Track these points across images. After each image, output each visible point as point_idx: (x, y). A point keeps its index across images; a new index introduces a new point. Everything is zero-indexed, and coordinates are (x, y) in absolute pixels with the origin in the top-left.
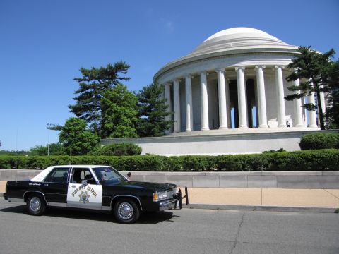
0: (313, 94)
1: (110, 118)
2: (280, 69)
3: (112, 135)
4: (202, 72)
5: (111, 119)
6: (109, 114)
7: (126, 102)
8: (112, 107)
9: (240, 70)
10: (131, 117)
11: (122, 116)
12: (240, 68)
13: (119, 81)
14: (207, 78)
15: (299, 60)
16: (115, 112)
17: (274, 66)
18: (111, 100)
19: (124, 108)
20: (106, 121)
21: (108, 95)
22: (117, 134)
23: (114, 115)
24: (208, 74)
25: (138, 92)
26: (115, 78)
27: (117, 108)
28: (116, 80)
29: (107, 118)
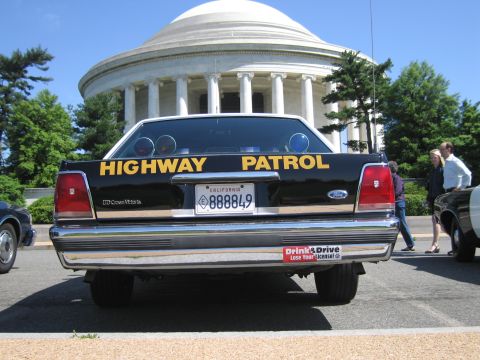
0: (364, 125)
1: (30, 152)
2: (309, 80)
3: (34, 182)
4: (179, 76)
5: (31, 154)
6: (27, 144)
7: (58, 125)
8: (33, 133)
9: (246, 79)
10: (66, 152)
11: (52, 149)
12: (245, 74)
14: (189, 86)
15: (343, 72)
16: (39, 141)
17: (300, 76)
18: (30, 118)
19: (54, 134)
20: (22, 158)
21: (24, 110)
22: (44, 180)
23: (36, 147)
24: (190, 81)
25: (75, 107)
26: (23, 77)
27: (41, 135)
28: (23, 80)
29: (23, 153)
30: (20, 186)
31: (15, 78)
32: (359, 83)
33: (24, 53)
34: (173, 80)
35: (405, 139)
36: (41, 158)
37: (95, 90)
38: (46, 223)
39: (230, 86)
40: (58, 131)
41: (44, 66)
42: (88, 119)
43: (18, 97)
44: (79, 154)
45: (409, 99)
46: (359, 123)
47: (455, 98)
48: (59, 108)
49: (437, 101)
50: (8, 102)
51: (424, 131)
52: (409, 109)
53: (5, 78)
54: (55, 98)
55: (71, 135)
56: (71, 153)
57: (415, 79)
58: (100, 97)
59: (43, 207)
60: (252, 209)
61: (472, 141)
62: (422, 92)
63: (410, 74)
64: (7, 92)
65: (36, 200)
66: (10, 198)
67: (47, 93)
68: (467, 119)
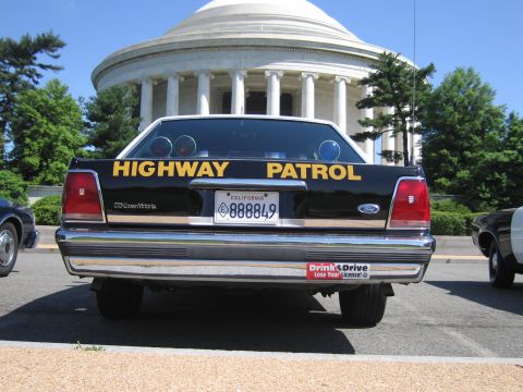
1: (36, 146)
2: (343, 82)
3: (39, 179)
4: (202, 71)
5: (36, 148)
6: (32, 137)
7: (67, 118)
8: (40, 125)
9: (274, 77)
10: (75, 148)
11: (60, 144)
12: (274, 72)
13: (39, 70)
14: (212, 82)
15: (380, 76)
16: (45, 134)
17: (333, 77)
18: (38, 109)
19: (62, 128)
20: (27, 152)
21: (31, 100)
22: (50, 177)
23: (42, 141)
24: (213, 77)
25: (87, 100)
26: (32, 64)
27: (48, 128)
28: (32, 67)
29: (28, 146)
30: (23, 183)
31: (23, 65)
32: (398, 88)
33: (33, 37)
34: (195, 74)
35: (445, 151)
36: (48, 152)
37: (110, 82)
38: (50, 224)
39: (257, 85)
40: (67, 124)
41: (55, 54)
42: (100, 114)
43: (26, 85)
44: (89, 151)
45: (451, 109)
46: (395, 132)
47: (501, 110)
48: (70, 100)
49: (482, 112)
50: (14, 90)
51: (466, 144)
52: (451, 119)
53: (11, 64)
54: (65, 89)
55: (81, 130)
56: (80, 149)
57: (459, 87)
58: (114, 89)
59: (47, 207)
60: (275, 220)
61: (517, 158)
62: (466, 102)
63: (455, 81)
64: (14, 79)
65: (40, 198)
66: (11, 195)
67: (57, 82)
68: (513, 133)
